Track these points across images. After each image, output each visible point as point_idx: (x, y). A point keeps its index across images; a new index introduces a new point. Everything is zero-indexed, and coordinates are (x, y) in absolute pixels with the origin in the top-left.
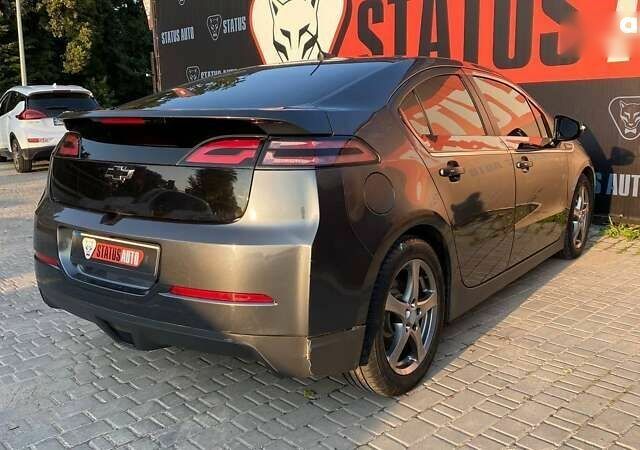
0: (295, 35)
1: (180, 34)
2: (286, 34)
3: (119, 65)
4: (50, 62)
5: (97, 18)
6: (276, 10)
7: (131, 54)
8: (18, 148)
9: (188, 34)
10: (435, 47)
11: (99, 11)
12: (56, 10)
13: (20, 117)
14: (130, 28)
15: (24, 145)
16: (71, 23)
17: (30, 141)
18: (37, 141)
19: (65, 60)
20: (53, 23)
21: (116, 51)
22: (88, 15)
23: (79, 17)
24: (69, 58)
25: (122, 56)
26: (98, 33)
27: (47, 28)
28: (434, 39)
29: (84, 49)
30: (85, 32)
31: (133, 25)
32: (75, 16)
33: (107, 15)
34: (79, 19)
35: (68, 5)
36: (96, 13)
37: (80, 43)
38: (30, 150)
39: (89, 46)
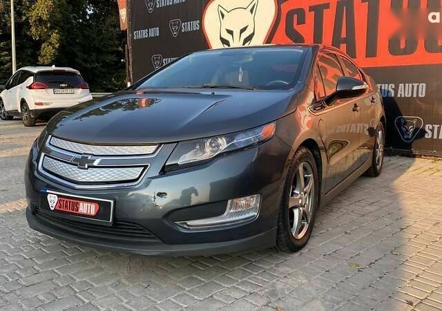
0: (236, 33)
1: (148, 32)
2: (230, 32)
3: (77, 60)
4: (29, 55)
5: (63, 28)
6: (223, 16)
7: (85, 53)
8: (27, 109)
9: (155, 32)
10: (345, 41)
11: (64, 23)
12: (35, 21)
13: (30, 87)
14: (85, 35)
15: (32, 107)
16: (46, 30)
17: (36, 104)
18: (41, 104)
19: (40, 55)
20: (33, 29)
21: (75, 50)
22: (57, 25)
23: (51, 26)
24: (43, 54)
25: (79, 54)
26: (63, 38)
27: (28, 33)
28: (344, 35)
29: (54, 48)
30: (55, 37)
31: (87, 33)
32: (49, 25)
33: (69, 26)
34: (52, 28)
35: (44, 18)
36: (62, 24)
37: (51, 44)
38: (36, 110)
39: (57, 46)
